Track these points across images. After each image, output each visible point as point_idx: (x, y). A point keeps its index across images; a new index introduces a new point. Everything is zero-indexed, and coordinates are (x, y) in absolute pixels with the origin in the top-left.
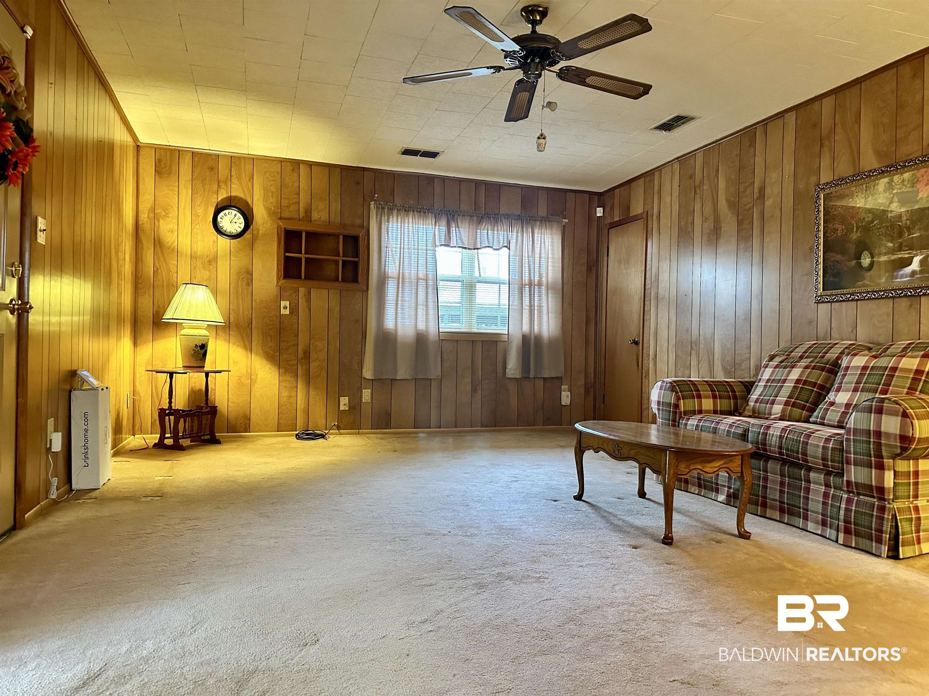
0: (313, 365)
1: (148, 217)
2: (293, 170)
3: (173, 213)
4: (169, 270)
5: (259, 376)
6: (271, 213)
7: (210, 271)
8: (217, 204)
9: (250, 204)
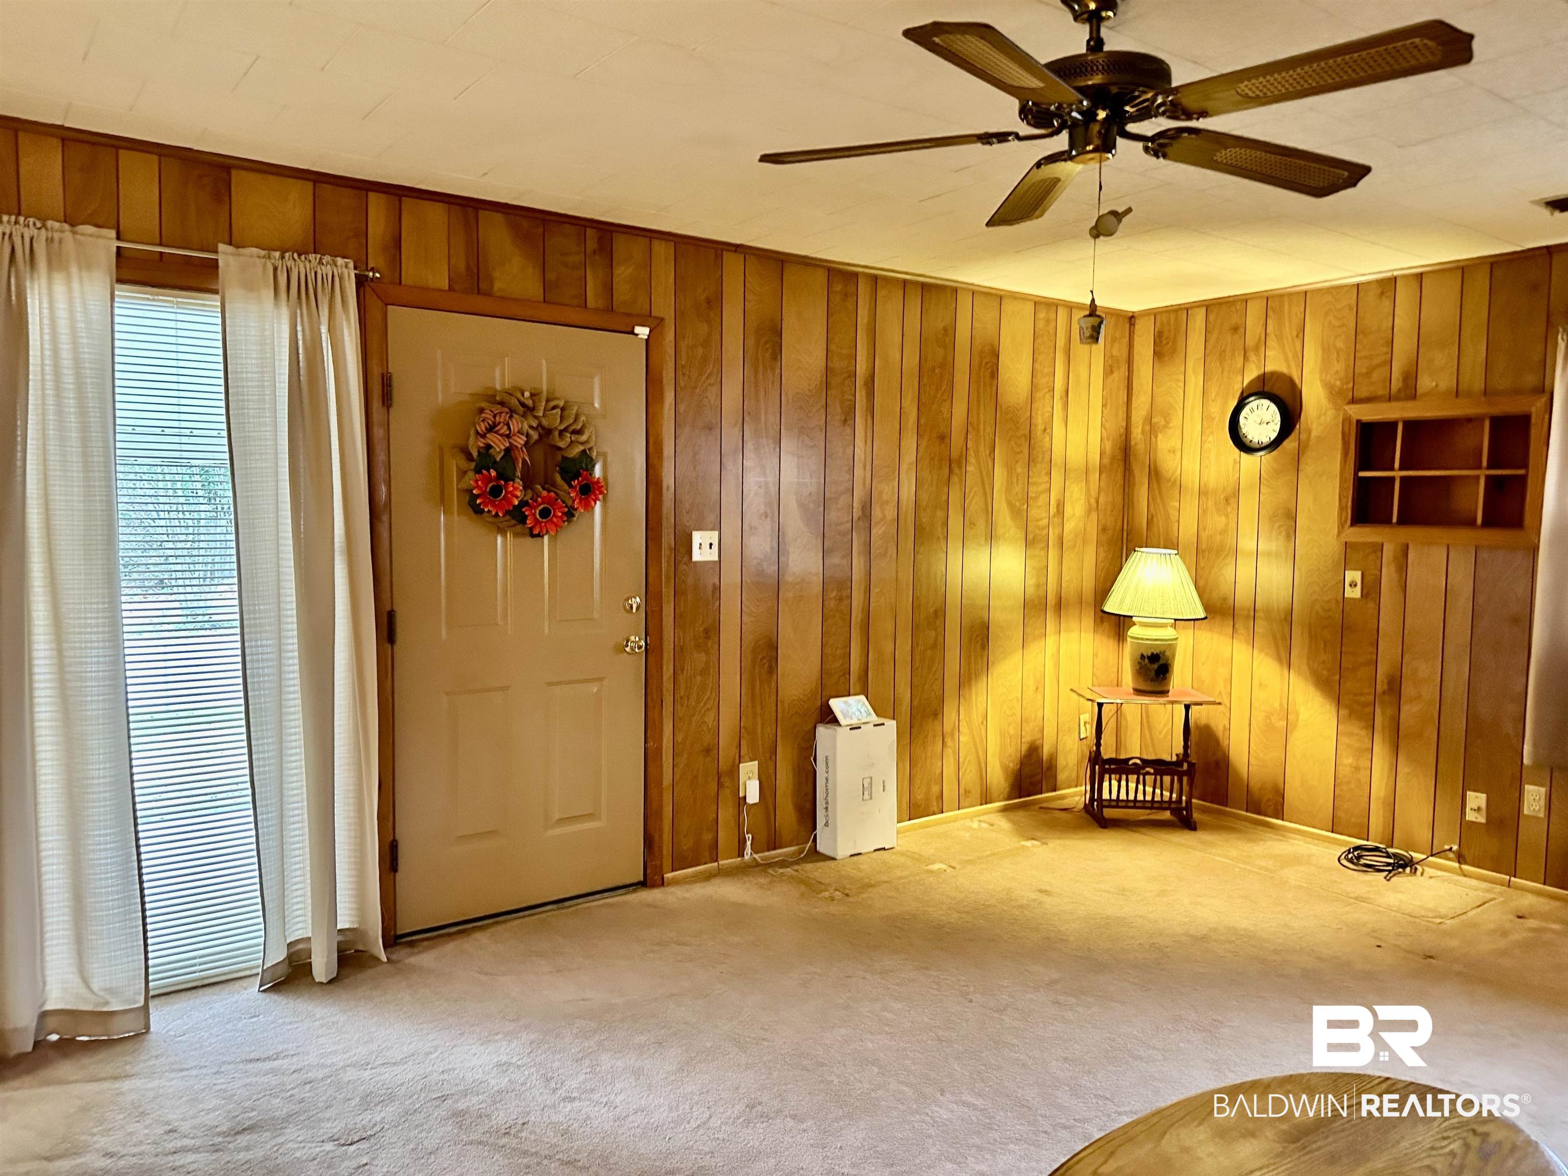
1: (1143, 432)
2: (1382, 293)
3: (1176, 421)
4: (1167, 518)
5: (1301, 717)
6: (1334, 393)
7: (1227, 516)
8: (1242, 393)
9: (1297, 381)
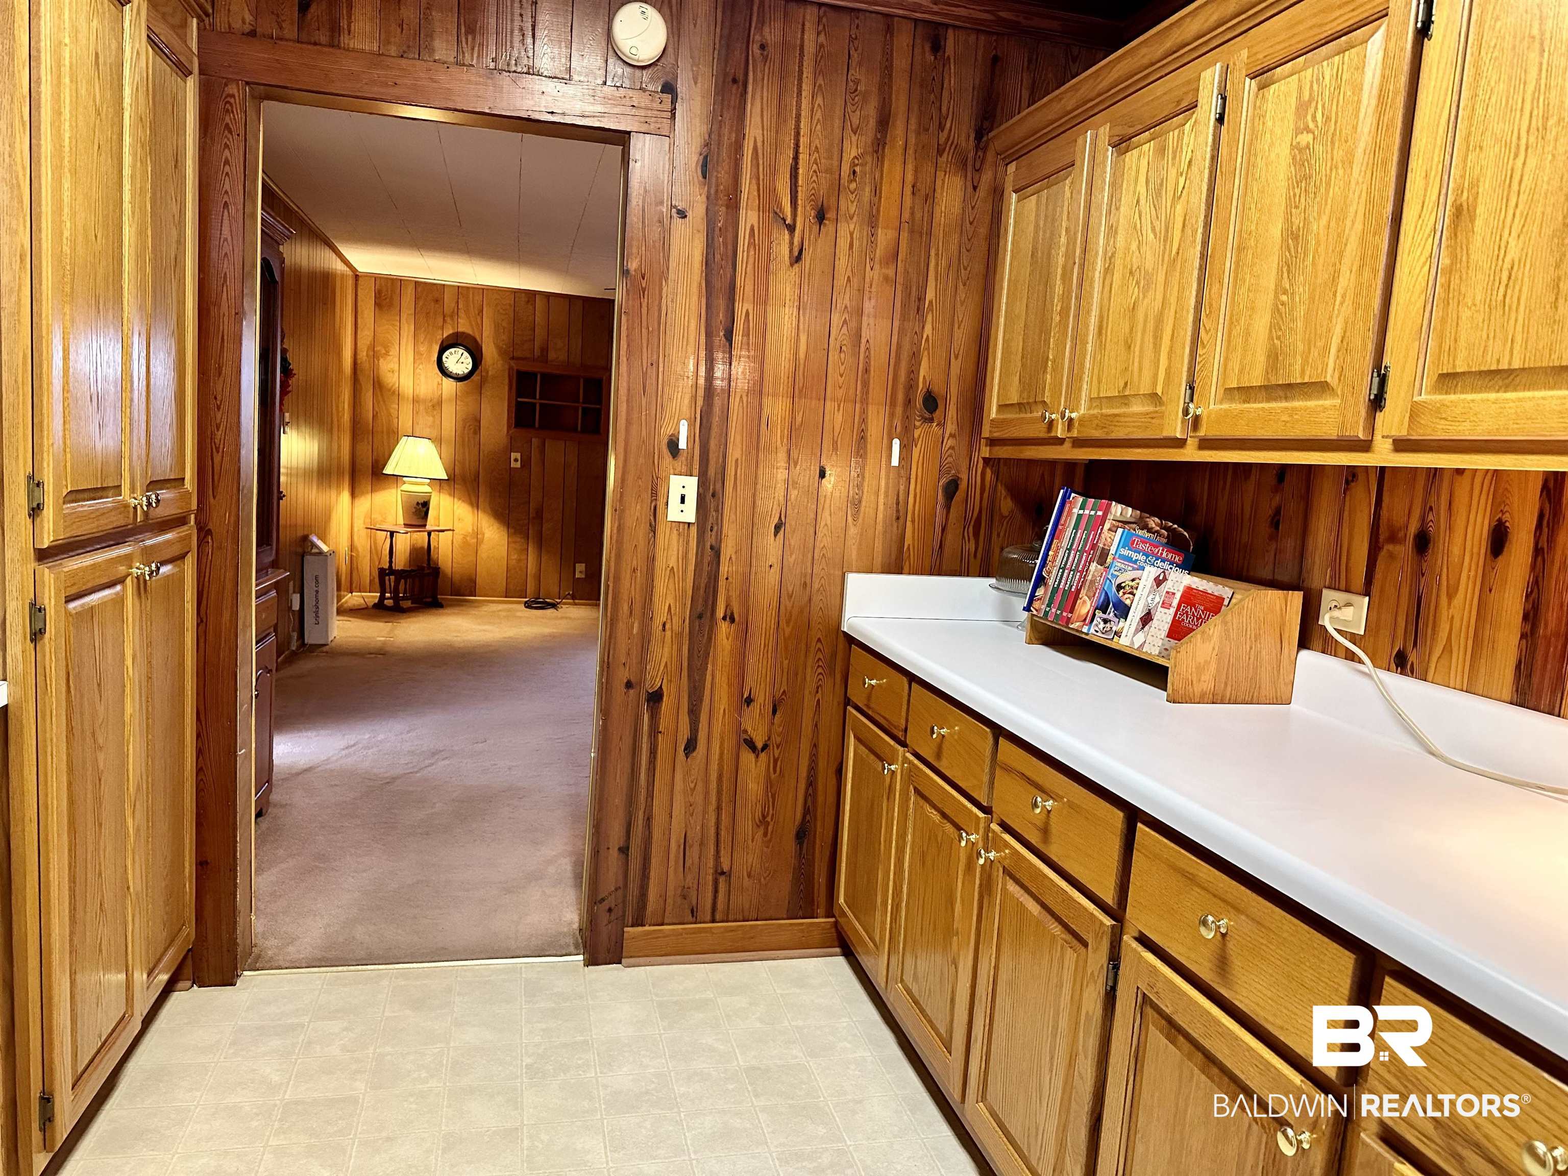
0: (546, 526)
1: (367, 355)
2: (528, 301)
3: (394, 352)
4: (390, 415)
5: (486, 536)
6: (502, 352)
7: (433, 416)
8: (442, 342)
9: (479, 339)
